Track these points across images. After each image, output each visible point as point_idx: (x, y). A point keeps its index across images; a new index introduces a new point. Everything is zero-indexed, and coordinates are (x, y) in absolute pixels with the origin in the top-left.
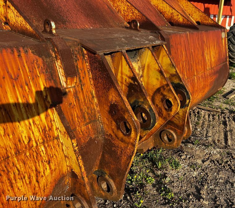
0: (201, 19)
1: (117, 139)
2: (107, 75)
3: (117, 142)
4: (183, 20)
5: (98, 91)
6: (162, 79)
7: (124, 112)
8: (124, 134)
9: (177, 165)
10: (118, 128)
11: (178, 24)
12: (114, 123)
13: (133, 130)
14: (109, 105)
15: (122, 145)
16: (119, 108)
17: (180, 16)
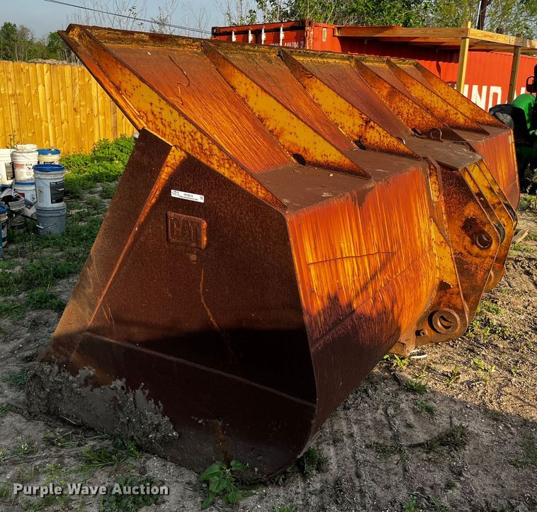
0: (471, 114)
1: (469, 256)
2: (466, 190)
3: (469, 259)
4: (465, 120)
5: (450, 207)
6: (492, 196)
7: (484, 225)
8: (480, 248)
9: (497, 312)
10: (473, 243)
11: (457, 126)
12: (468, 238)
13: (494, 242)
14: (464, 220)
15: (478, 260)
16: (478, 221)
17: (459, 115)
